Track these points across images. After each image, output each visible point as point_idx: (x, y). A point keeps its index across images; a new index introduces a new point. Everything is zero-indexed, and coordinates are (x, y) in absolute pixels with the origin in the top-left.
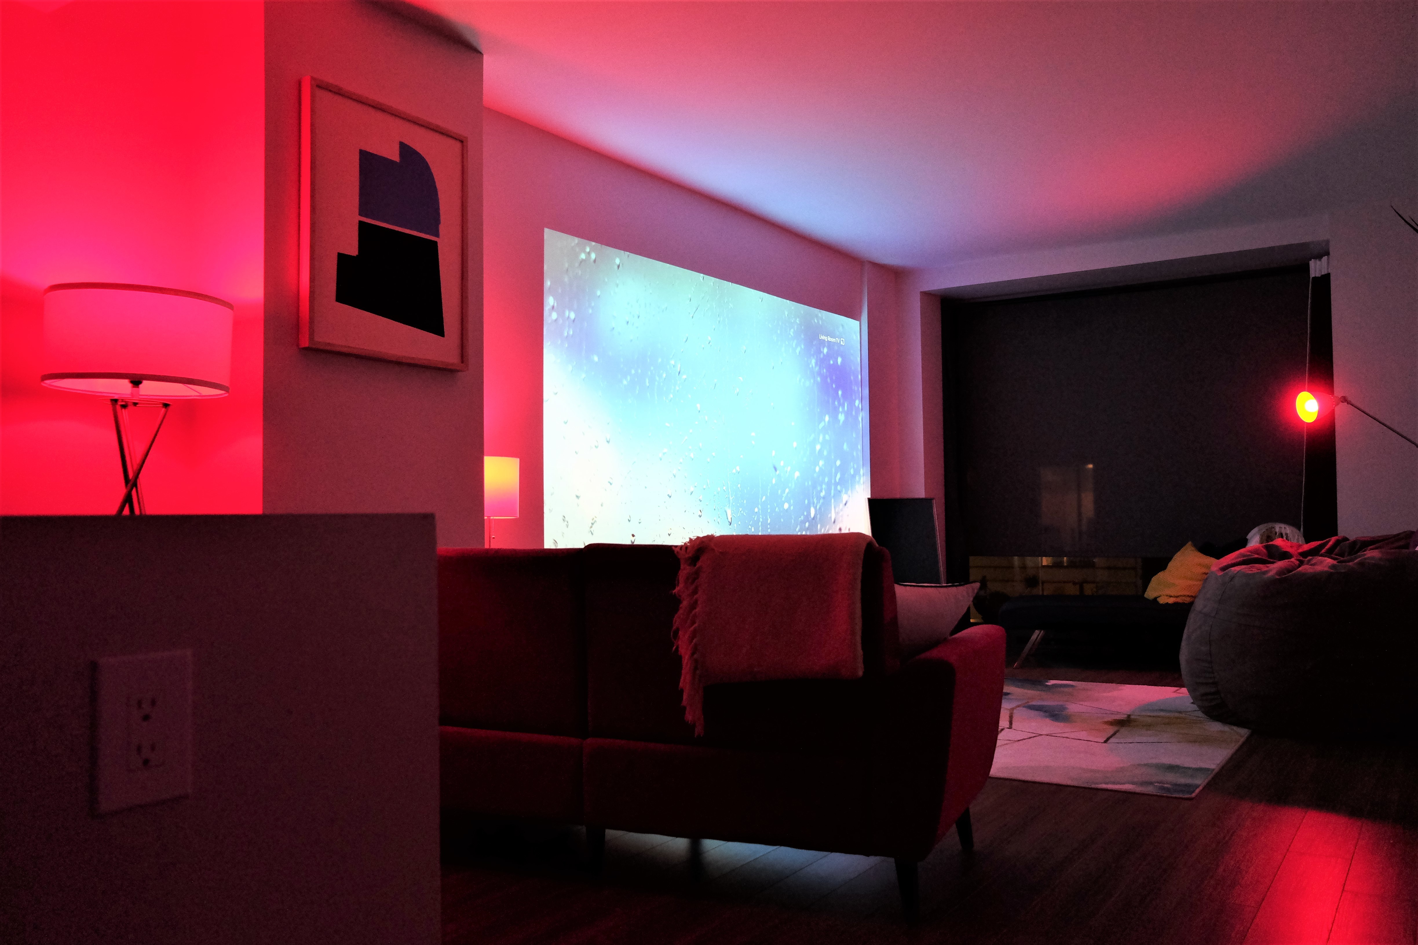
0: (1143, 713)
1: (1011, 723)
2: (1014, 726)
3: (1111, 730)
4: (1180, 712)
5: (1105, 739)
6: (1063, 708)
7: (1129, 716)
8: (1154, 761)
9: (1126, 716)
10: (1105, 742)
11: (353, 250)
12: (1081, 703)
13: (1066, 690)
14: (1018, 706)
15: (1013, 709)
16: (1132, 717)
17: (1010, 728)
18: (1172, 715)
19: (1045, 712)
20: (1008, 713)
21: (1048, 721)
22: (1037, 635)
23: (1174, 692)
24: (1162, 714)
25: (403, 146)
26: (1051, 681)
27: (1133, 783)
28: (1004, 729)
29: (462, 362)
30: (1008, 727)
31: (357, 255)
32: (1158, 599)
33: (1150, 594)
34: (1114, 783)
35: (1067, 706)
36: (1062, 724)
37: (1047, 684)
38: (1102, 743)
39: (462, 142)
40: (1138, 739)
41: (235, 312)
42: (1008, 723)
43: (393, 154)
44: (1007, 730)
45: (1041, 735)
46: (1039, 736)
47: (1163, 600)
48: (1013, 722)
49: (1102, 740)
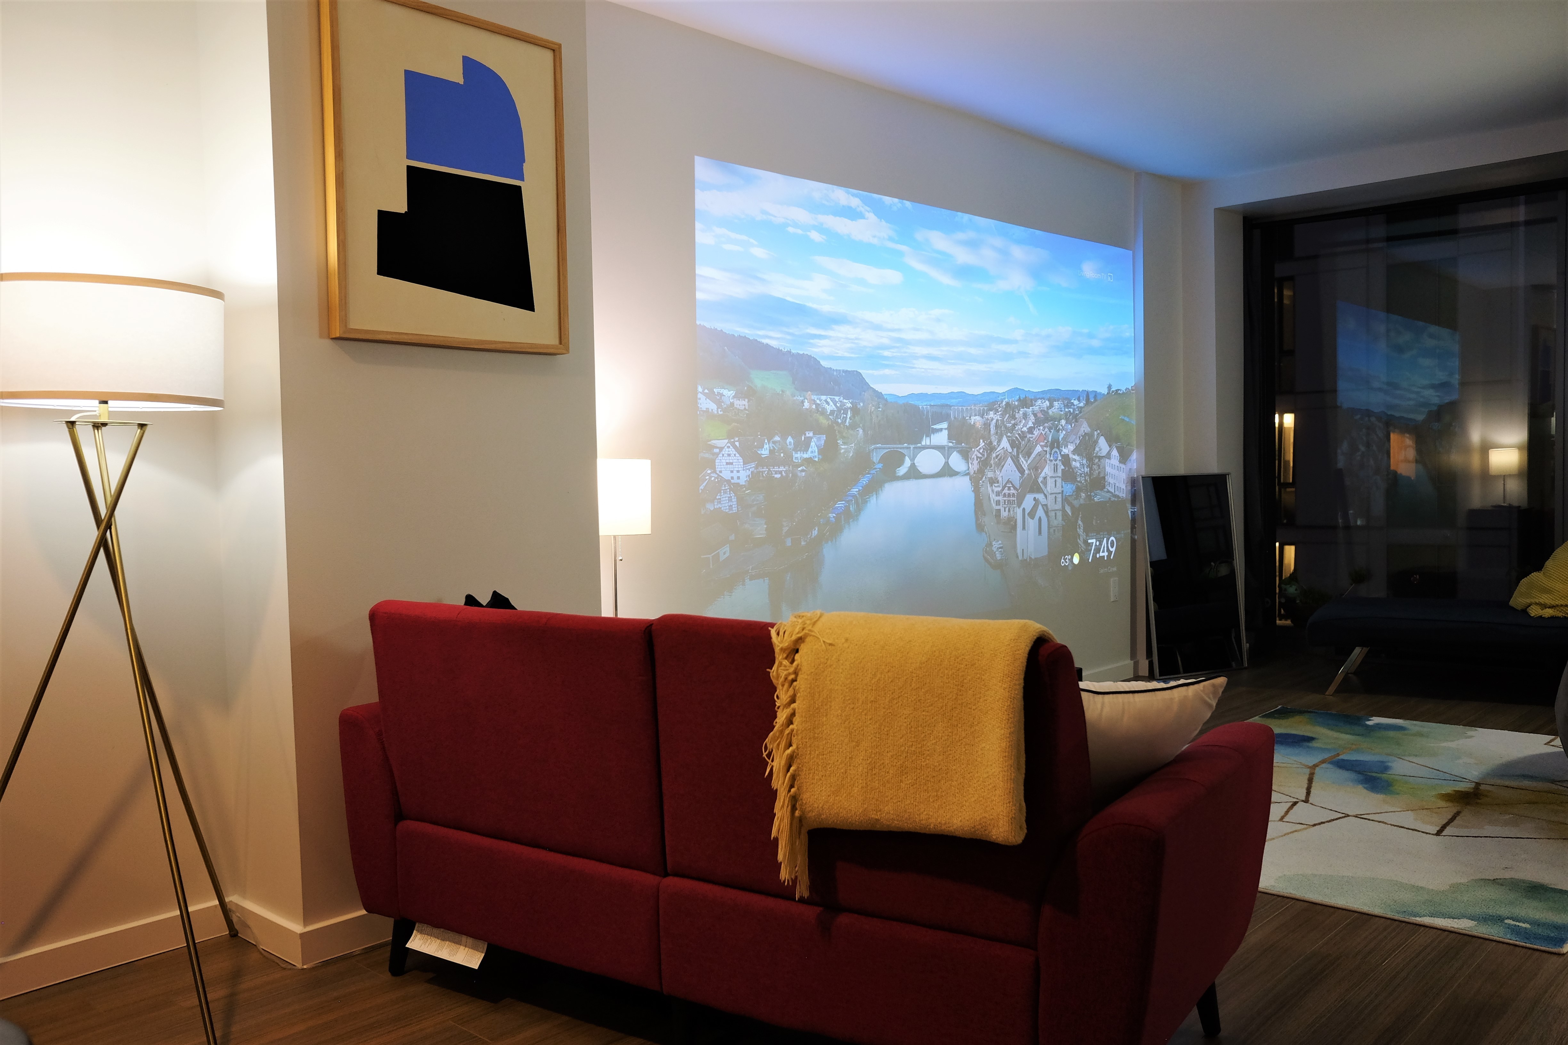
0: (1499, 782)
1: (1308, 793)
2: (1311, 800)
3: (1451, 809)
4: (1553, 782)
5: (1438, 829)
6: (1385, 768)
7: (1478, 784)
8: (1508, 875)
9: (1473, 785)
10: (1439, 833)
11: (400, 205)
12: (1411, 759)
13: (1391, 734)
14: (1323, 762)
15: (1316, 766)
16: (1482, 787)
17: (1306, 801)
18: (1540, 785)
19: (1359, 773)
20: (1308, 771)
21: (1361, 790)
22: (1357, 652)
23: (1545, 744)
24: (1526, 783)
25: (467, 61)
26: (1374, 718)
27: (1472, 918)
28: (1297, 802)
29: (561, 343)
30: (1304, 798)
31: (406, 212)
32: (1528, 609)
33: (1518, 600)
34: (1444, 916)
35: (1390, 764)
36: (1380, 797)
37: (1369, 723)
38: (1433, 834)
39: (554, 50)
40: (1488, 830)
41: (225, 301)
42: (1305, 791)
43: (456, 76)
44: (1301, 804)
45: (1348, 816)
46: (1345, 817)
47: (1534, 611)
48: (1312, 790)
49: (1434, 829)
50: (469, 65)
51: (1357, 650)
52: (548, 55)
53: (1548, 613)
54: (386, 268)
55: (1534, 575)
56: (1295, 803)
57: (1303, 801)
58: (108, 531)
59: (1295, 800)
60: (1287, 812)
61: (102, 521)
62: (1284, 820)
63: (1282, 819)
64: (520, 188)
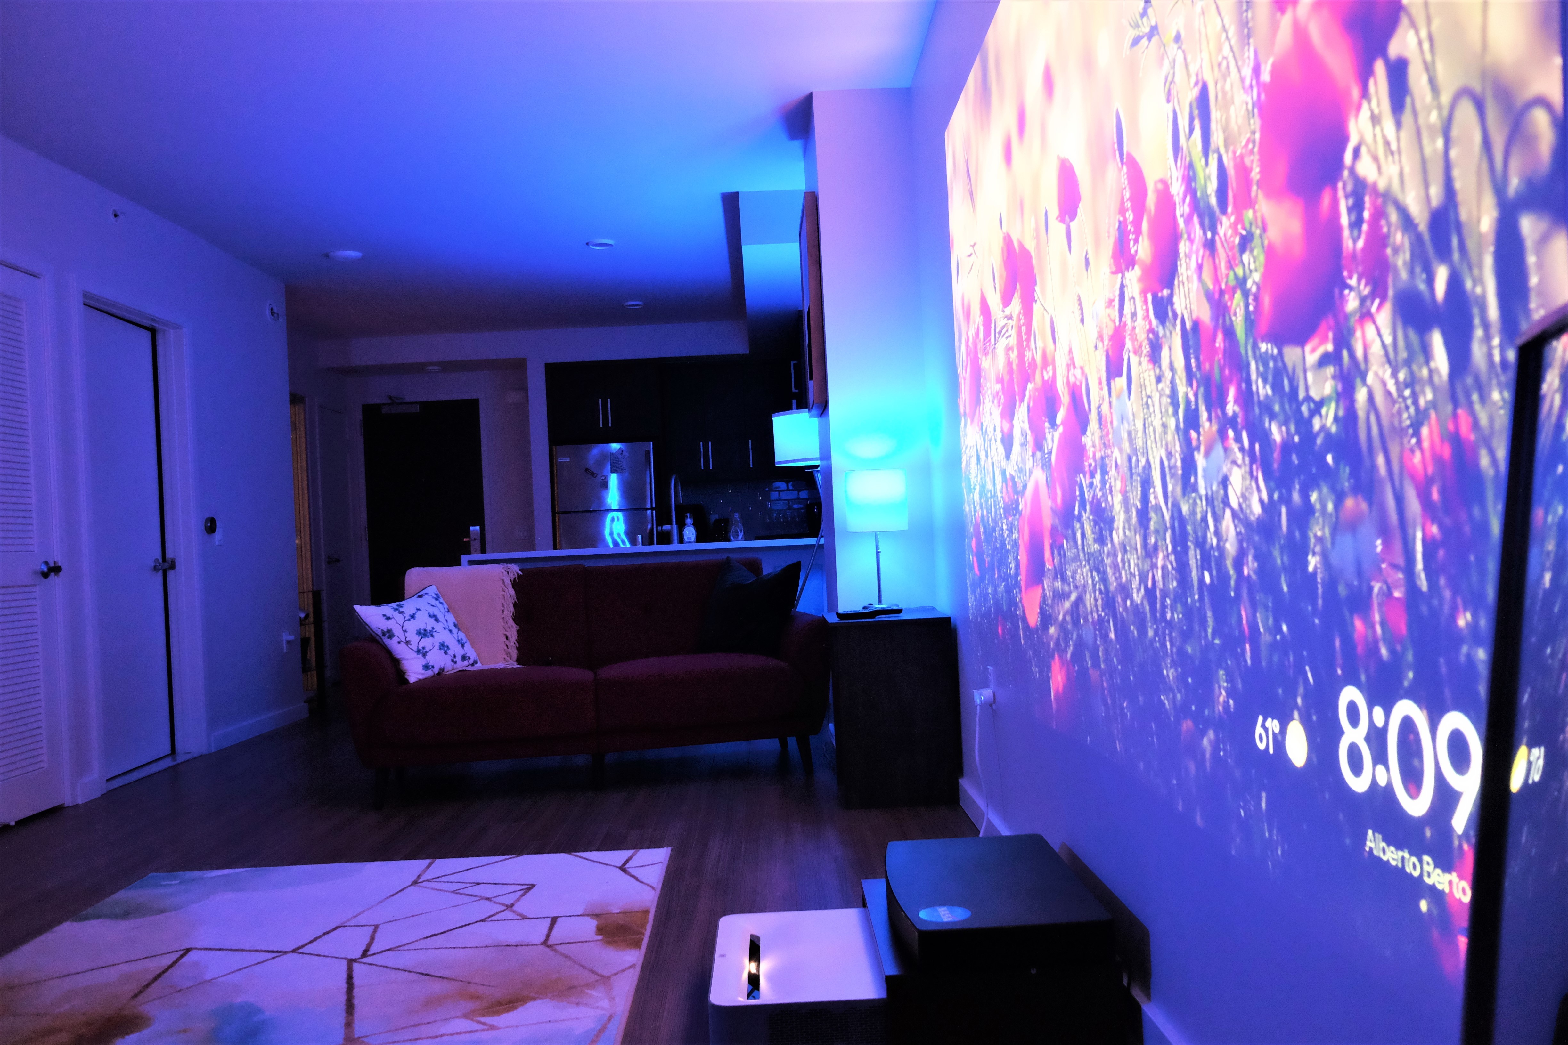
42: (356, 981)
44: (357, 954)
45: (294, 951)
46: (299, 948)
48: (343, 985)
56: (365, 954)
57: (355, 960)
59: (365, 960)
60: (372, 938)
62: (373, 927)
63: (375, 928)
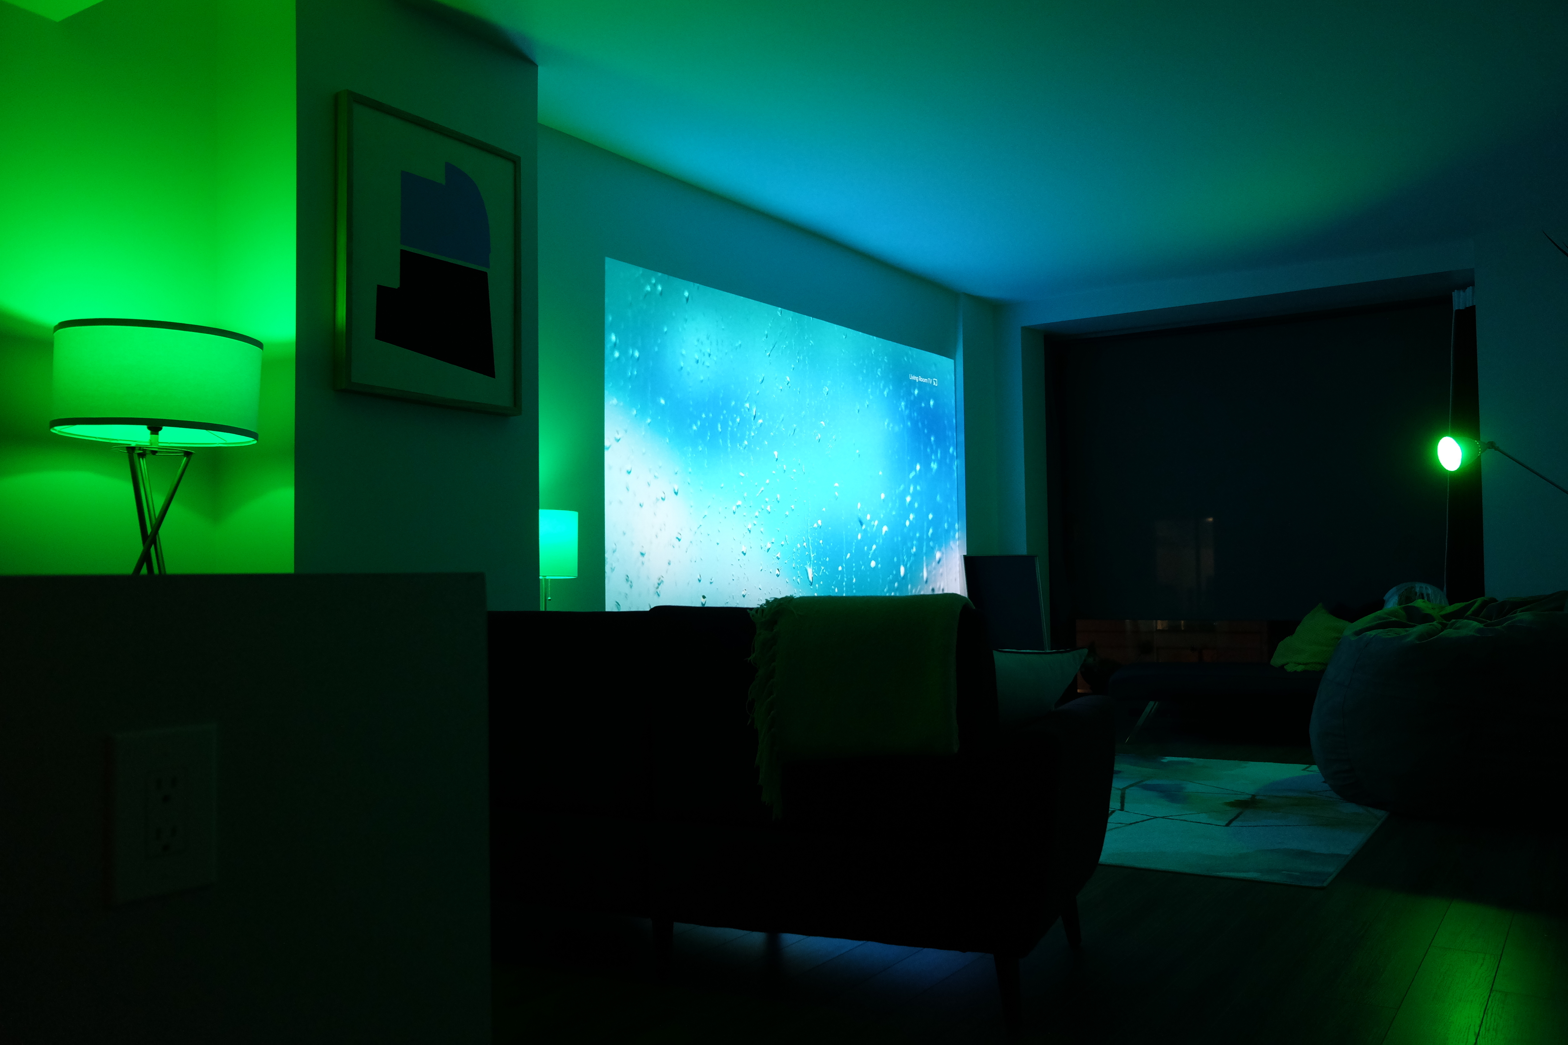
0: (1270, 794)
1: (1123, 804)
2: (1126, 808)
3: (1235, 811)
4: (1310, 792)
5: (1227, 822)
6: (1180, 788)
7: (1254, 796)
8: (1282, 847)
9: (1250, 796)
10: (1227, 825)
11: (394, 282)
12: (1200, 782)
13: (1183, 767)
14: (1132, 786)
15: (1125, 789)
16: (1257, 798)
17: (1122, 809)
18: (1303, 795)
19: (1162, 792)
20: (1120, 792)
21: (1164, 802)
22: (1151, 707)
23: (1304, 770)
24: (1290, 794)
25: (448, 166)
26: (1166, 758)
27: (1258, 871)
28: (1115, 811)
29: (515, 406)
30: (1119, 808)
31: (399, 288)
32: (1285, 666)
33: (1277, 661)
34: (1237, 871)
35: (1184, 786)
36: (1179, 806)
37: (1162, 761)
38: (1223, 826)
39: (514, 162)
40: (1265, 822)
41: (264, 350)
42: (1120, 804)
43: (439, 177)
44: (1118, 812)
45: (1157, 818)
46: (1155, 818)
47: (1289, 668)
49: (1224, 824)
50: (451, 170)
51: (1151, 703)
52: (510, 166)
53: (1300, 668)
54: (381, 335)
55: (1288, 639)
56: (1113, 812)
58: (153, 546)
61: (148, 537)
64: (486, 274)
